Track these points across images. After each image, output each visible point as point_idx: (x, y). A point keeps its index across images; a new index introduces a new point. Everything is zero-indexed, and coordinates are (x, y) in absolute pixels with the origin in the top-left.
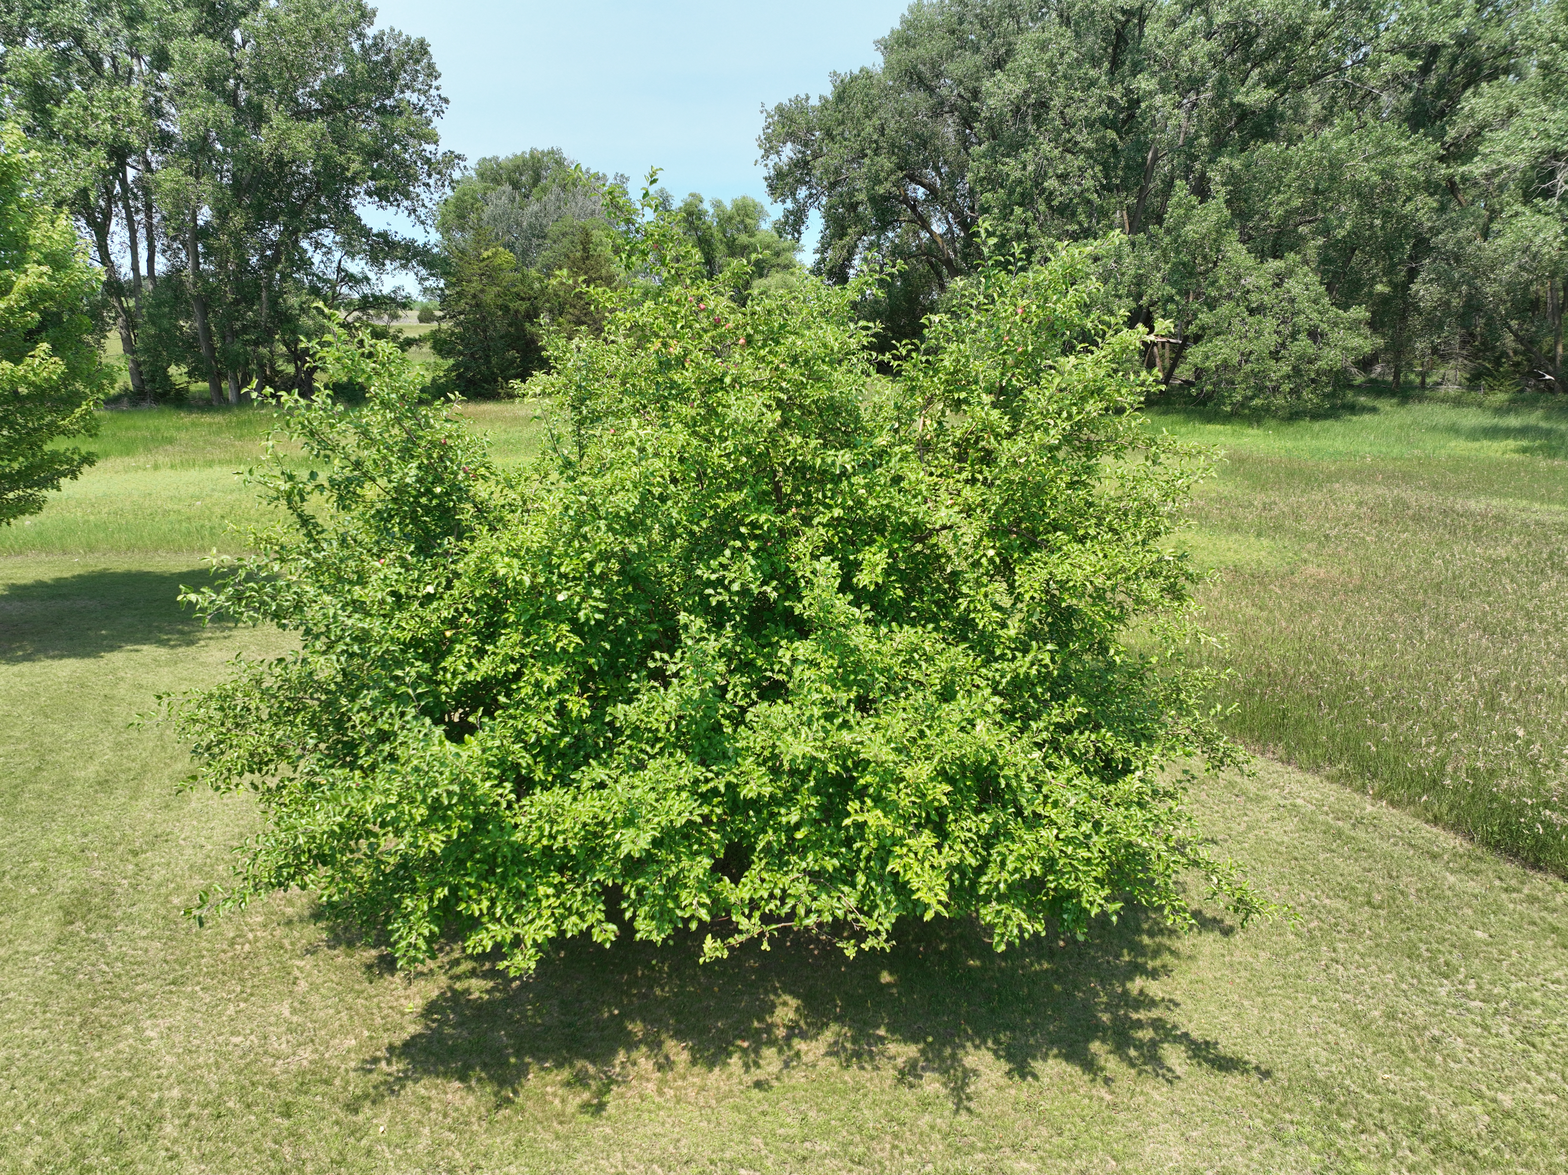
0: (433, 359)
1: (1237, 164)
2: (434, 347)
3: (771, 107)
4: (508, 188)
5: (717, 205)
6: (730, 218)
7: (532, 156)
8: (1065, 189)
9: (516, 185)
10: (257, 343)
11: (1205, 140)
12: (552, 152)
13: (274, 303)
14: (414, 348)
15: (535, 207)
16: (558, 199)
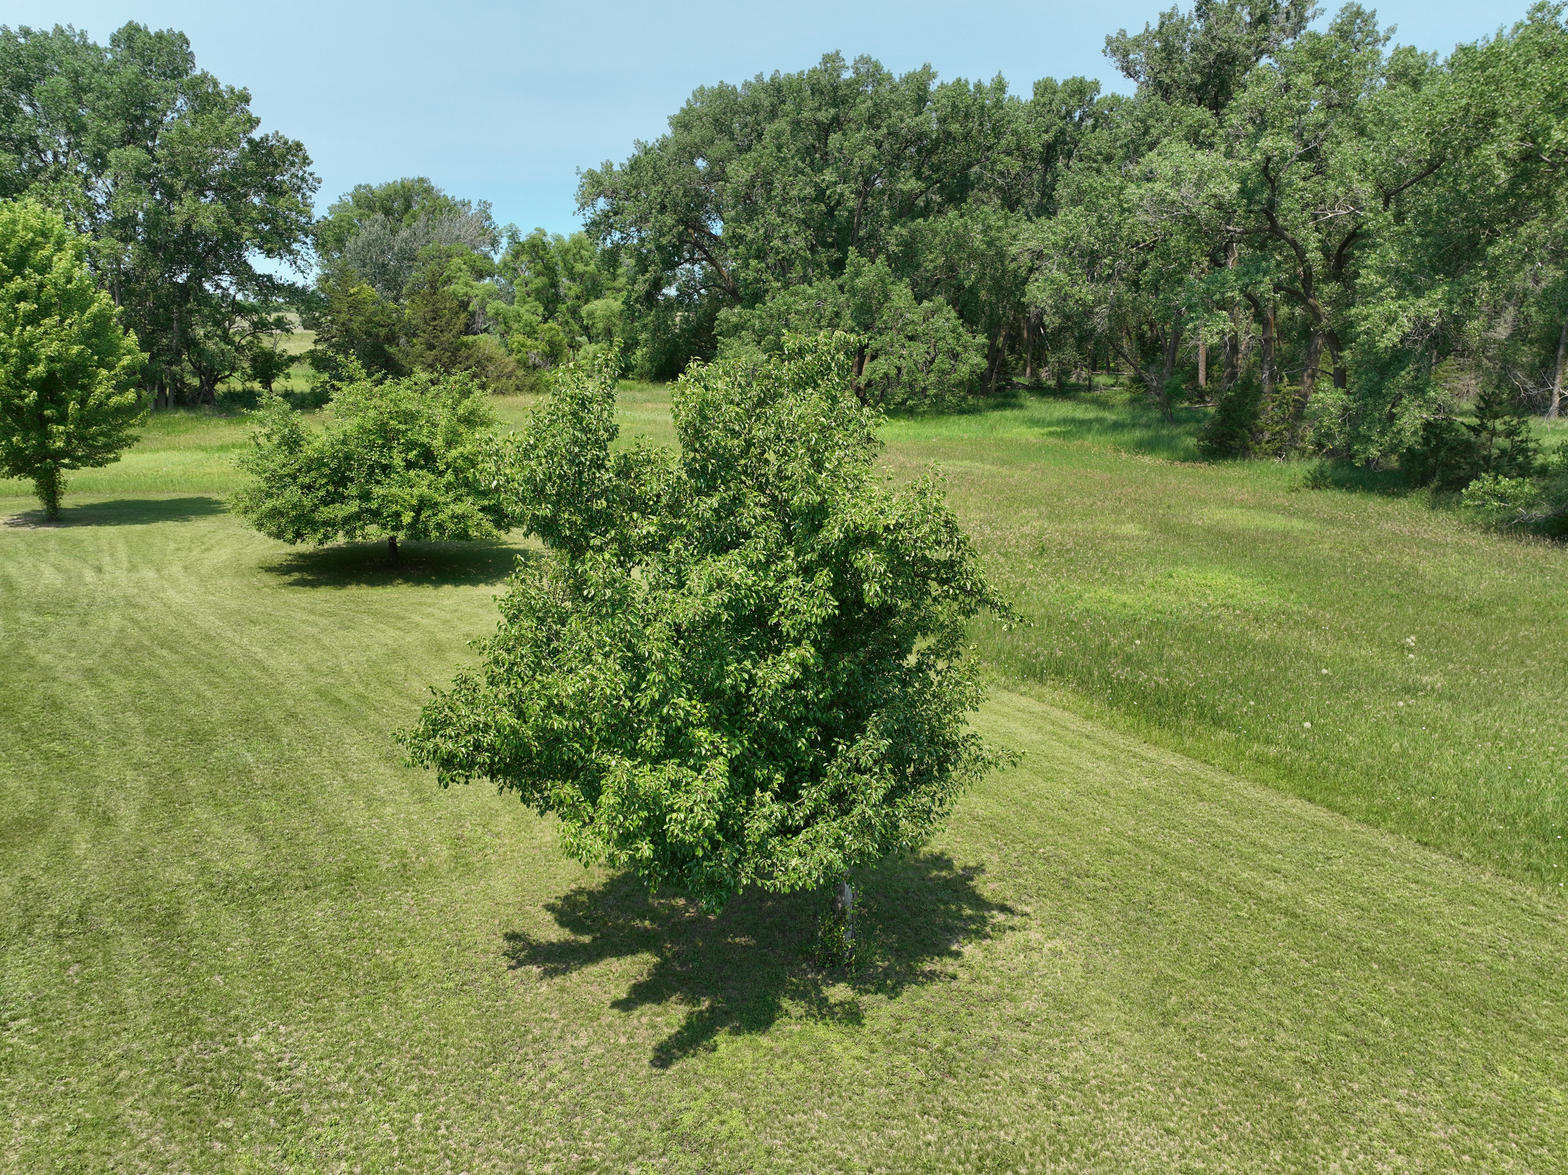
0: (312, 371)
1: (904, 232)
2: (312, 364)
4: (380, 216)
5: (558, 239)
6: (568, 250)
7: (403, 187)
8: (785, 248)
9: (388, 212)
10: (170, 363)
11: (885, 212)
12: (421, 180)
13: (184, 332)
14: (296, 364)
15: (404, 233)
16: (427, 226)
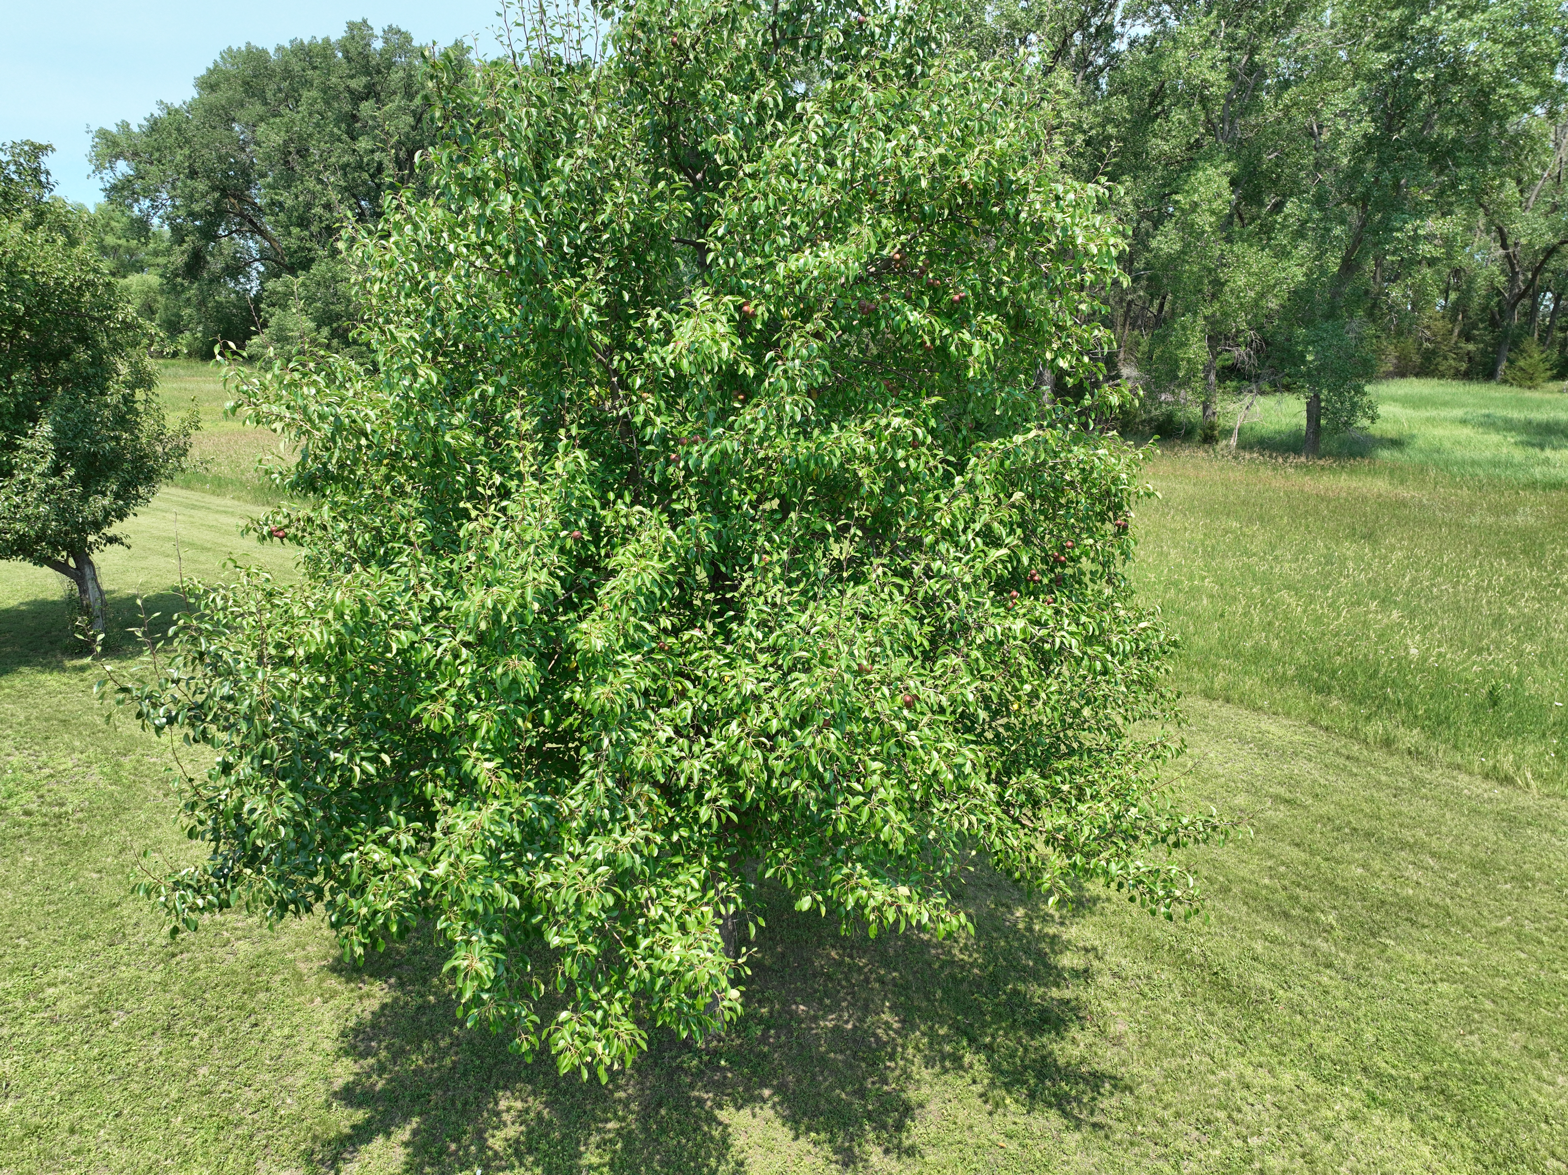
3: (95, 128)
